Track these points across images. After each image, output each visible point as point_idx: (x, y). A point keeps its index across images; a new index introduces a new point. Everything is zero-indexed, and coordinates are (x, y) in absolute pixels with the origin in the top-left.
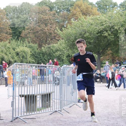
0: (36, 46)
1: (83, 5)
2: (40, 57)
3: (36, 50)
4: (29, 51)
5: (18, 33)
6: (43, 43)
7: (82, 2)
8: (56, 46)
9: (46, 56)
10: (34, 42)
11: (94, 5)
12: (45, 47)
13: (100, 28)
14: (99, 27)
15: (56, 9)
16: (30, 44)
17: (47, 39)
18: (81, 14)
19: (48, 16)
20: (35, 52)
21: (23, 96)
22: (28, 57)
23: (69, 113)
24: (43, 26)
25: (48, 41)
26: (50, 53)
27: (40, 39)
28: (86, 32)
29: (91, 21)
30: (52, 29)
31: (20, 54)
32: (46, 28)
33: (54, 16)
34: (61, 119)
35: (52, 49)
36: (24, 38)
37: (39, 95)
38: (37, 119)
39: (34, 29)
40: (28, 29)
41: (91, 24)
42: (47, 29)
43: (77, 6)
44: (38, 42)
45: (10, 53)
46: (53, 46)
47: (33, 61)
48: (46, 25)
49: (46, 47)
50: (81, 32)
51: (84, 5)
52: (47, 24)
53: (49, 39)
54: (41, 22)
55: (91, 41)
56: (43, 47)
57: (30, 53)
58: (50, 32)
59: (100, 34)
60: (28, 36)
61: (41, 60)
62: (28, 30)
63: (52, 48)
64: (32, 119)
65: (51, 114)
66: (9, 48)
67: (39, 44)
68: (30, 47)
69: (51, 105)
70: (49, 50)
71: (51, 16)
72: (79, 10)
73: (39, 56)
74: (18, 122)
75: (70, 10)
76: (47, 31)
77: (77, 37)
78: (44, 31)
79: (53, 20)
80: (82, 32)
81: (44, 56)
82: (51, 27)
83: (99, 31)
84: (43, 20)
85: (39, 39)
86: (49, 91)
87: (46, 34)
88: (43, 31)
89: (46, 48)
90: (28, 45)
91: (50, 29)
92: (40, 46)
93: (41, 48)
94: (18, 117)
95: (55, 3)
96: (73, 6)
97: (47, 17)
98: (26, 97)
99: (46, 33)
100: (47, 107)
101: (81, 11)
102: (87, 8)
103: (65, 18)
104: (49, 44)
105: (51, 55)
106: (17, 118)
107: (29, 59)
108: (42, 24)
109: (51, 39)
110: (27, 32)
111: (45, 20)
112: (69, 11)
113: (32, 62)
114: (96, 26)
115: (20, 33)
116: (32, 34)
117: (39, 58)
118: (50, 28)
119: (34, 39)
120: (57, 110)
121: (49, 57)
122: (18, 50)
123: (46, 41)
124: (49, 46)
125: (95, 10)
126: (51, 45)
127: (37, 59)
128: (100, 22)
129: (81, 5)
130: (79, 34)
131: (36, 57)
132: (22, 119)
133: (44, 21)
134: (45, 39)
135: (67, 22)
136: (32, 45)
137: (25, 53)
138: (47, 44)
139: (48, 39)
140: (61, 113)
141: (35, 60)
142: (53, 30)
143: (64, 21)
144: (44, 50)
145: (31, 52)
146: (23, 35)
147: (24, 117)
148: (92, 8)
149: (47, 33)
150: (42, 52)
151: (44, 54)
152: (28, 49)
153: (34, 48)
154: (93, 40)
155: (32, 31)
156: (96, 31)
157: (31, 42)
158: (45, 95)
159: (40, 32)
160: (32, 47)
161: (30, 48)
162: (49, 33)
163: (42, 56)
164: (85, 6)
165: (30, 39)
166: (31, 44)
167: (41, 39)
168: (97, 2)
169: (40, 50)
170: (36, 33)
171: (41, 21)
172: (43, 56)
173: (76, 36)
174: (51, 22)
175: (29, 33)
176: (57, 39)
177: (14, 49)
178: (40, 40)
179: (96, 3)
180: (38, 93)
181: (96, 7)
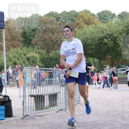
0: (44, 52)
1: (86, 16)
3: (45, 55)
4: (39, 57)
5: (28, 41)
6: (51, 49)
7: (85, 13)
10: (43, 48)
11: (95, 15)
13: (101, 35)
15: (62, 19)
18: (84, 24)
19: (55, 25)
20: (44, 58)
21: (32, 96)
22: (38, 62)
24: (50, 34)
25: (55, 48)
26: (56, 58)
28: (88, 39)
30: (58, 37)
31: (30, 59)
32: (53, 36)
33: (60, 26)
36: (34, 45)
37: (46, 95)
38: (45, 116)
39: (43, 37)
41: (93, 33)
43: (80, 16)
44: (46, 49)
45: (22, 59)
47: (42, 65)
49: (53, 53)
50: (84, 39)
52: (54, 33)
54: (49, 31)
55: (93, 47)
56: (51, 52)
57: (39, 59)
58: (56, 40)
59: (101, 41)
60: (37, 43)
61: (49, 64)
62: (38, 38)
63: (58, 54)
65: (57, 112)
66: (21, 54)
68: (39, 53)
69: (58, 104)
70: (56, 55)
71: (58, 26)
72: (82, 20)
73: (47, 61)
74: (28, 119)
75: (74, 20)
76: (54, 38)
79: (59, 29)
81: (52, 60)
84: (50, 29)
85: (47, 46)
87: (53, 42)
88: (50, 39)
90: (37, 51)
92: (48, 52)
93: (49, 54)
95: (61, 14)
96: (77, 16)
97: (54, 27)
98: (35, 96)
99: (53, 40)
100: (54, 106)
102: (89, 19)
104: (56, 50)
105: (57, 60)
106: (27, 115)
109: (58, 46)
110: (37, 40)
115: (30, 40)
116: (41, 42)
119: (43, 46)
120: (63, 108)
121: (55, 62)
122: (29, 55)
123: (53, 48)
124: (56, 52)
125: (96, 20)
126: (58, 51)
129: (84, 16)
131: (44, 62)
134: (53, 45)
137: (35, 58)
138: (54, 50)
139: (55, 46)
140: (66, 111)
141: (44, 64)
142: (60, 38)
146: (33, 42)
147: (34, 115)
148: (93, 19)
150: (50, 57)
152: (38, 55)
153: (43, 54)
155: (41, 39)
157: (40, 48)
158: (52, 95)
159: (48, 40)
160: (41, 53)
163: (49, 61)
166: (40, 50)
167: (49, 46)
169: (48, 56)
170: (45, 41)
174: (58, 31)
175: (39, 40)
177: (25, 55)
179: (97, 14)
181: (97, 17)
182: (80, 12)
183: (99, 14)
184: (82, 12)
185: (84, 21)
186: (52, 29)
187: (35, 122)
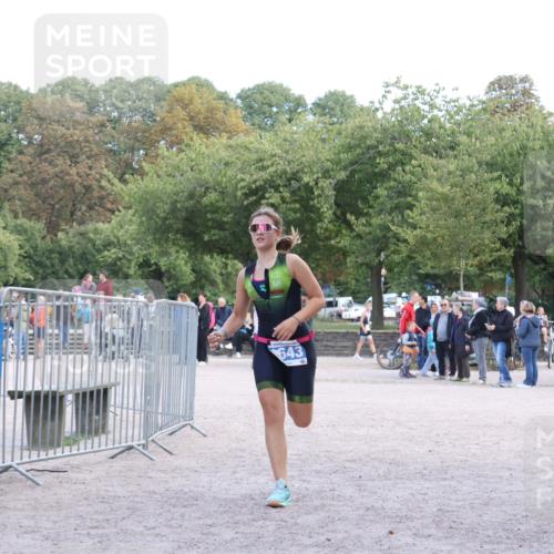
0: (38, 227)
1: (197, 101)
2: (53, 266)
3: (39, 241)
4: (16, 244)
6: (63, 220)
7: (195, 91)
8: (104, 228)
9: (71, 261)
10: (32, 214)
11: (231, 100)
12: (67, 233)
13: (255, 177)
14: (252, 175)
15: (108, 109)
16: (19, 222)
17: (74, 205)
18: (189, 129)
19: (82, 130)
20: (35, 248)
21: (20, 395)
22: (11, 264)
23: (170, 453)
24: (62, 163)
25: (79, 214)
26: (84, 253)
27: (53, 205)
28: (207, 188)
29: (224, 154)
30: (93, 172)
32: (73, 171)
33: (100, 132)
34: (150, 475)
35: (90, 240)
37: (71, 392)
38: (73, 472)
39: (33, 171)
40: (12, 171)
41: (227, 164)
42: (78, 174)
43: (177, 101)
44: (44, 216)
46: (96, 229)
47: (29, 276)
48: (74, 159)
49: (71, 232)
50: (191, 186)
51: (200, 101)
52: (78, 157)
53: (84, 208)
54: (59, 149)
55: (225, 219)
56: (63, 230)
57: (17, 252)
58: (85, 183)
59: (254, 198)
60: (13, 192)
61: (53, 273)
62: (13, 175)
63: (91, 235)
64: (56, 474)
65: (112, 458)
67: (50, 222)
68: (19, 231)
70: (83, 242)
71: (90, 132)
72: (182, 114)
73: (48, 262)
74: (10, 481)
75: (153, 115)
76: (77, 178)
77: (179, 206)
78: (67, 178)
79: (97, 143)
80: (195, 188)
81: (66, 260)
82: (90, 168)
83: (254, 186)
84: (63, 144)
85: (50, 204)
86: (106, 382)
87: (74, 190)
88: (62, 178)
89: (71, 235)
90: (12, 222)
91: (88, 175)
92: (53, 228)
93: (56, 235)
94: (11, 467)
95: (104, 89)
96: (165, 100)
97: (77, 134)
98: (28, 398)
99: (72, 185)
100: (97, 433)
101: (191, 120)
102: (211, 110)
103: (139, 141)
104: (81, 223)
105: (86, 259)
106: (7, 469)
107: (16, 270)
108: (59, 155)
109: (90, 208)
110: (11, 181)
111: (71, 142)
113: (25, 280)
114: (242, 170)
116: (26, 189)
117: (46, 266)
118: (89, 172)
119: (33, 206)
120: (135, 444)
121: (80, 267)
123: (72, 214)
124: (82, 228)
125: (236, 118)
126: (90, 226)
127: (41, 271)
128: (254, 156)
129: (191, 101)
130: (186, 194)
131: (37, 263)
132: (24, 471)
133: (66, 146)
134: (71, 205)
135: (142, 152)
136: (25, 226)
138: (75, 224)
139: (78, 206)
140: (146, 452)
141: (35, 273)
142: (98, 176)
143: (132, 150)
144: (64, 243)
145: (21, 247)
147: (29, 467)
148: (224, 112)
149: (77, 185)
150: (58, 249)
151: (63, 255)
152: (12, 237)
153: (33, 234)
154: (231, 215)
155: (25, 178)
156: (243, 188)
157: (23, 212)
158: (92, 393)
159: (52, 183)
160: (26, 231)
161: (20, 235)
162: (84, 187)
163: (57, 261)
164: (202, 104)
165: (18, 202)
166: (22, 221)
167: (57, 206)
168: (242, 91)
169: (52, 242)
170: (40, 186)
171: (57, 145)
172: (63, 262)
173: (176, 201)
174: (91, 151)
175: (17, 183)
176: (109, 206)
178: (53, 209)
179: (239, 96)
180: (69, 388)
181: (237, 107)
182: (176, 85)
183: (243, 96)
184: (184, 84)
185: (192, 119)
186: (70, 144)
187: (38, 492)
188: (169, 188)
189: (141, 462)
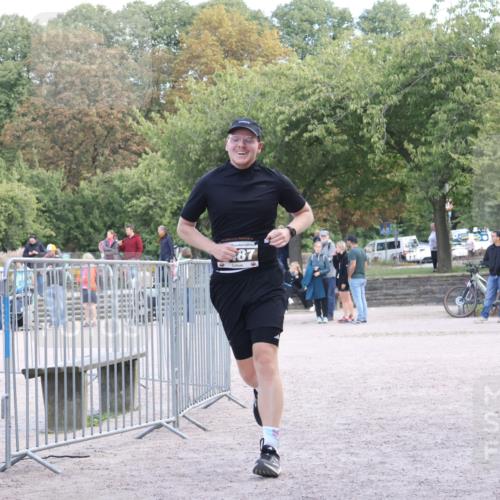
0: (56, 176)
1: (227, 23)
2: (76, 219)
3: (58, 192)
4: (33, 198)
7: (224, 12)
8: (132, 174)
9: (96, 213)
10: (49, 163)
11: (266, 19)
12: (90, 182)
15: (128, 38)
16: (35, 172)
17: (96, 150)
18: (220, 56)
20: (55, 201)
22: (29, 220)
23: (204, 429)
24: (80, 102)
25: (102, 159)
26: (110, 203)
27: (72, 151)
29: (259, 84)
30: (115, 111)
32: (93, 111)
35: (116, 188)
36: (12, 149)
38: (96, 456)
40: (24, 115)
41: (262, 95)
42: (98, 114)
43: (205, 24)
44: (63, 164)
46: (121, 176)
47: (50, 232)
48: (93, 98)
49: (95, 180)
50: (224, 123)
52: (97, 95)
53: (107, 152)
56: (85, 178)
57: (35, 206)
58: (107, 124)
59: (296, 132)
60: (27, 139)
61: (77, 227)
62: (25, 119)
63: (116, 183)
64: (77, 460)
65: (140, 438)
67: (70, 171)
68: (36, 182)
70: (109, 191)
72: (211, 39)
73: (71, 216)
74: (27, 471)
75: (179, 42)
76: (96, 119)
78: (86, 119)
81: (91, 212)
82: (111, 107)
84: (78, 81)
85: (69, 151)
87: (94, 133)
88: (80, 121)
89: (94, 183)
90: (28, 173)
91: (109, 115)
92: (73, 177)
93: (78, 185)
94: (25, 455)
95: (123, 16)
96: (191, 24)
97: (94, 69)
99: (92, 128)
101: (221, 45)
102: (244, 32)
103: (164, 72)
104: (105, 169)
105: (113, 209)
106: (22, 457)
107: (37, 228)
109: (114, 152)
111: (87, 79)
112: (177, 43)
113: (45, 237)
117: (68, 220)
118: (109, 111)
119: (50, 153)
120: (163, 421)
121: (106, 219)
123: (94, 160)
124: (107, 175)
126: (115, 173)
127: (62, 226)
129: (220, 23)
131: (59, 218)
134: (92, 149)
135: (168, 85)
136: (41, 176)
137: (16, 204)
138: (98, 171)
139: (100, 151)
140: (177, 430)
141: (57, 229)
142: (120, 115)
143: (157, 83)
144: (87, 193)
145: (39, 200)
146: (5, 137)
147: (46, 453)
148: (259, 34)
150: (80, 200)
151: (87, 207)
152: (29, 190)
153: (51, 185)
155: (39, 122)
157: (40, 162)
159: (69, 126)
160: (43, 182)
161: (37, 187)
162: (106, 128)
163: (81, 213)
164: (233, 26)
165: (35, 151)
166: (39, 171)
167: (76, 152)
168: (278, 8)
169: (74, 193)
170: (56, 130)
172: (87, 214)
173: (208, 141)
174: (112, 87)
175: (30, 129)
176: (135, 148)
178: (73, 155)
179: (275, 15)
181: (273, 27)
182: (203, 7)
183: (280, 13)
185: (222, 43)
187: (56, 482)
188: (200, 126)
189: (171, 441)
